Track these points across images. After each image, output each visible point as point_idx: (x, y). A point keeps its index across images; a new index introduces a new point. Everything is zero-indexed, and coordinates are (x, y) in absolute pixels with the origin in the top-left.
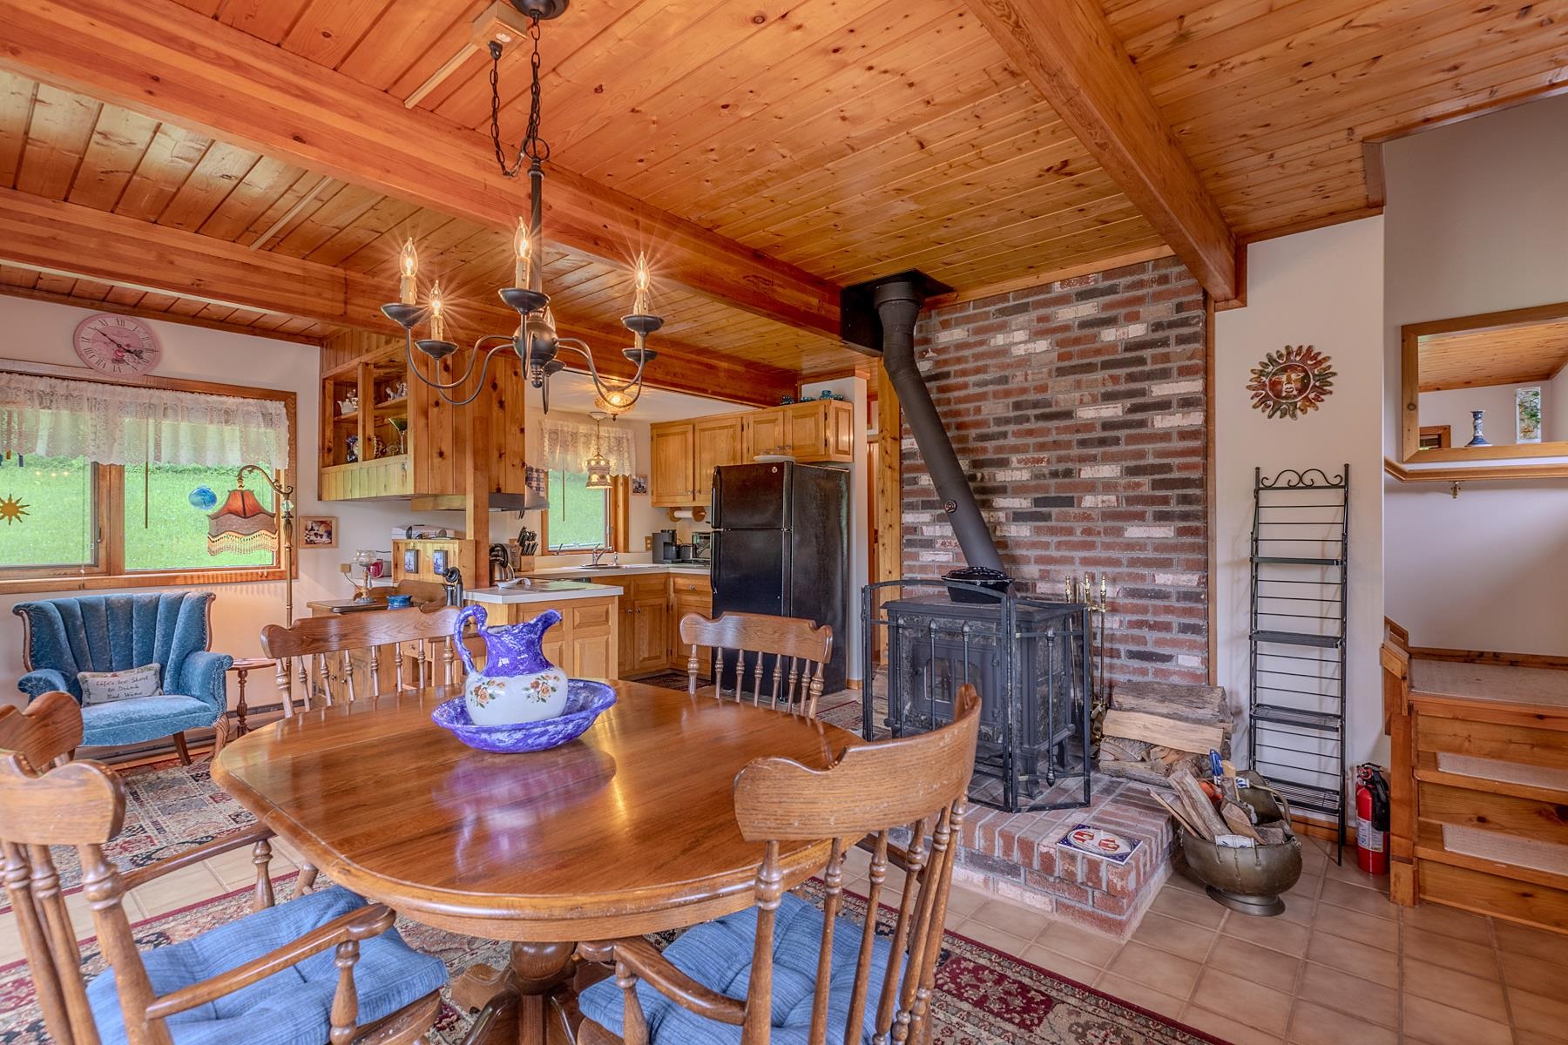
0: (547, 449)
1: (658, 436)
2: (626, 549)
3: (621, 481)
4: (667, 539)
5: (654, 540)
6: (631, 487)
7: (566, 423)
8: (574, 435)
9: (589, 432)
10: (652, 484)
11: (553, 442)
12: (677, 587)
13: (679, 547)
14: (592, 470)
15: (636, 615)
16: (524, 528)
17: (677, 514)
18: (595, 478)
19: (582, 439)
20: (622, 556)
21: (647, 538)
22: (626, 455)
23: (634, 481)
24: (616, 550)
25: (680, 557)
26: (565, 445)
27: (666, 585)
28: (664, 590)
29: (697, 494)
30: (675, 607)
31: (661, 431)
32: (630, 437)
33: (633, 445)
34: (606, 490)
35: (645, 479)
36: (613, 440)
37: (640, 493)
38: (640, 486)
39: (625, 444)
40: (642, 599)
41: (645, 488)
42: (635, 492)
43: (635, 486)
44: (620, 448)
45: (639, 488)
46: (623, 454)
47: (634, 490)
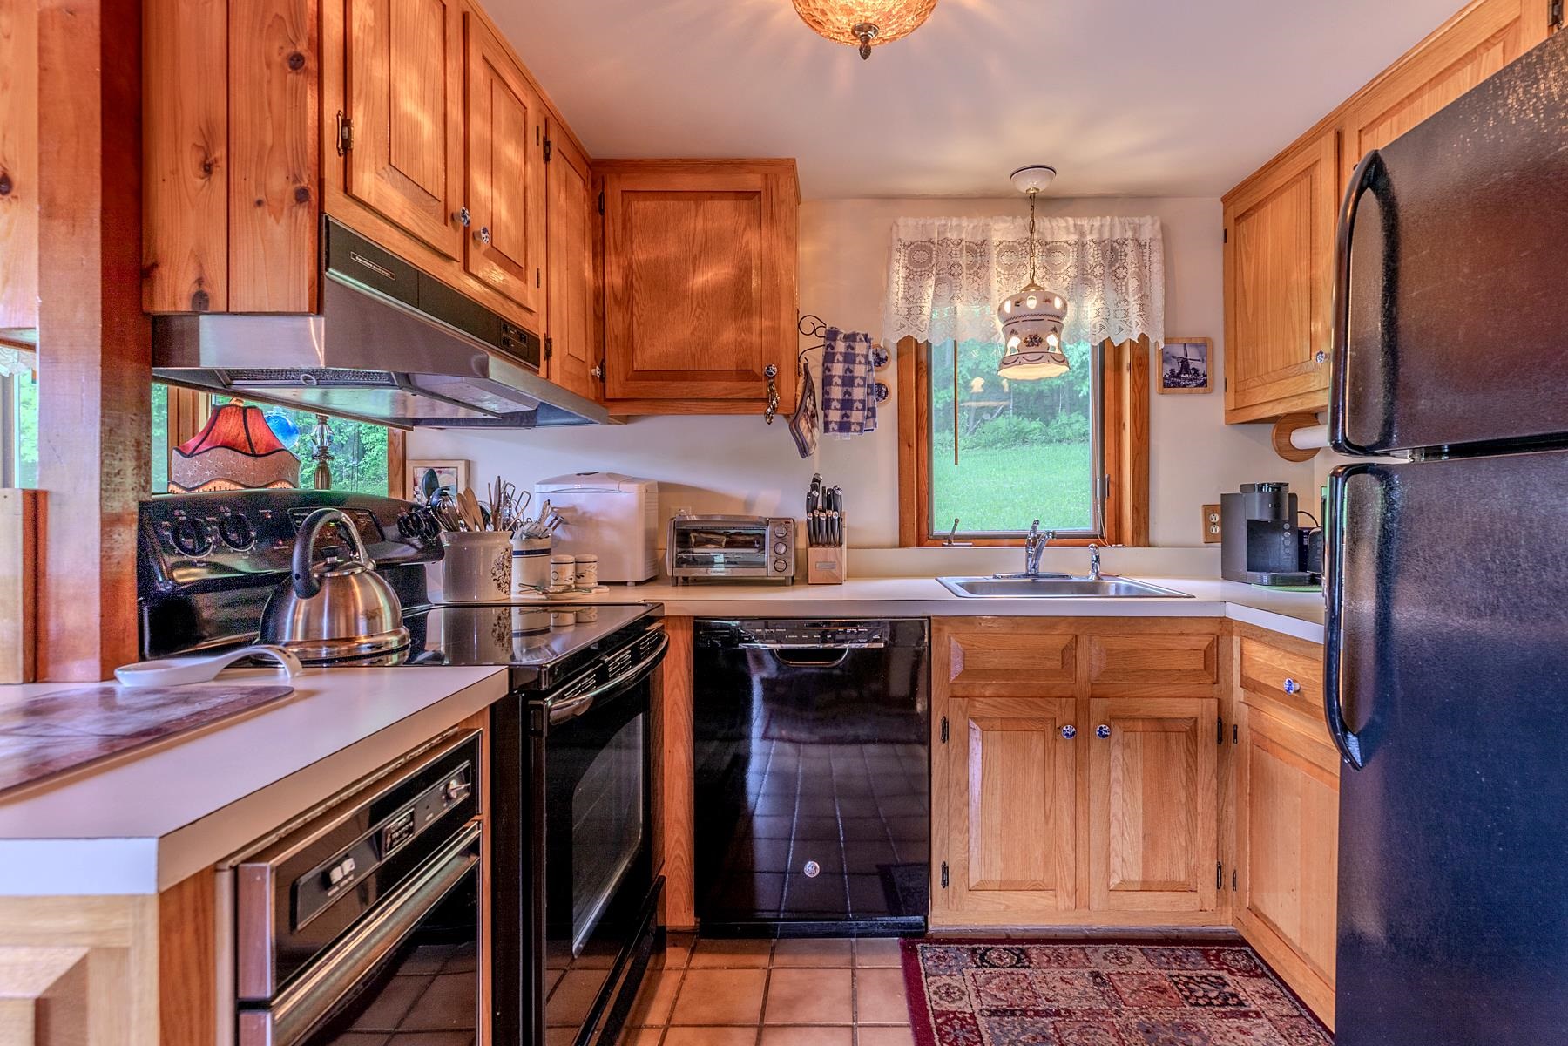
0: (899, 287)
1: (1241, 218)
2: (1142, 536)
3: (1122, 356)
4: (1259, 510)
5: (1225, 515)
6: (1158, 372)
7: (955, 221)
8: (978, 250)
10: (1229, 361)
11: (916, 272)
12: (1247, 669)
16: (816, 480)
17: (1301, 437)
18: (1014, 345)
20: (1124, 555)
21: (1208, 508)
22: (1133, 285)
23: (1169, 356)
26: (947, 277)
27: (1213, 655)
28: (1212, 661)
30: (1249, 737)
31: (1242, 206)
32: (1146, 236)
33: (1155, 256)
35: (1203, 348)
36: (1092, 250)
37: (1184, 386)
38: (1185, 368)
39: (1131, 257)
40: (1121, 697)
41: (1201, 372)
42: (1166, 385)
43: (1168, 368)
44: (1117, 265)
45: (1180, 373)
46: (1127, 283)
47: (1164, 379)
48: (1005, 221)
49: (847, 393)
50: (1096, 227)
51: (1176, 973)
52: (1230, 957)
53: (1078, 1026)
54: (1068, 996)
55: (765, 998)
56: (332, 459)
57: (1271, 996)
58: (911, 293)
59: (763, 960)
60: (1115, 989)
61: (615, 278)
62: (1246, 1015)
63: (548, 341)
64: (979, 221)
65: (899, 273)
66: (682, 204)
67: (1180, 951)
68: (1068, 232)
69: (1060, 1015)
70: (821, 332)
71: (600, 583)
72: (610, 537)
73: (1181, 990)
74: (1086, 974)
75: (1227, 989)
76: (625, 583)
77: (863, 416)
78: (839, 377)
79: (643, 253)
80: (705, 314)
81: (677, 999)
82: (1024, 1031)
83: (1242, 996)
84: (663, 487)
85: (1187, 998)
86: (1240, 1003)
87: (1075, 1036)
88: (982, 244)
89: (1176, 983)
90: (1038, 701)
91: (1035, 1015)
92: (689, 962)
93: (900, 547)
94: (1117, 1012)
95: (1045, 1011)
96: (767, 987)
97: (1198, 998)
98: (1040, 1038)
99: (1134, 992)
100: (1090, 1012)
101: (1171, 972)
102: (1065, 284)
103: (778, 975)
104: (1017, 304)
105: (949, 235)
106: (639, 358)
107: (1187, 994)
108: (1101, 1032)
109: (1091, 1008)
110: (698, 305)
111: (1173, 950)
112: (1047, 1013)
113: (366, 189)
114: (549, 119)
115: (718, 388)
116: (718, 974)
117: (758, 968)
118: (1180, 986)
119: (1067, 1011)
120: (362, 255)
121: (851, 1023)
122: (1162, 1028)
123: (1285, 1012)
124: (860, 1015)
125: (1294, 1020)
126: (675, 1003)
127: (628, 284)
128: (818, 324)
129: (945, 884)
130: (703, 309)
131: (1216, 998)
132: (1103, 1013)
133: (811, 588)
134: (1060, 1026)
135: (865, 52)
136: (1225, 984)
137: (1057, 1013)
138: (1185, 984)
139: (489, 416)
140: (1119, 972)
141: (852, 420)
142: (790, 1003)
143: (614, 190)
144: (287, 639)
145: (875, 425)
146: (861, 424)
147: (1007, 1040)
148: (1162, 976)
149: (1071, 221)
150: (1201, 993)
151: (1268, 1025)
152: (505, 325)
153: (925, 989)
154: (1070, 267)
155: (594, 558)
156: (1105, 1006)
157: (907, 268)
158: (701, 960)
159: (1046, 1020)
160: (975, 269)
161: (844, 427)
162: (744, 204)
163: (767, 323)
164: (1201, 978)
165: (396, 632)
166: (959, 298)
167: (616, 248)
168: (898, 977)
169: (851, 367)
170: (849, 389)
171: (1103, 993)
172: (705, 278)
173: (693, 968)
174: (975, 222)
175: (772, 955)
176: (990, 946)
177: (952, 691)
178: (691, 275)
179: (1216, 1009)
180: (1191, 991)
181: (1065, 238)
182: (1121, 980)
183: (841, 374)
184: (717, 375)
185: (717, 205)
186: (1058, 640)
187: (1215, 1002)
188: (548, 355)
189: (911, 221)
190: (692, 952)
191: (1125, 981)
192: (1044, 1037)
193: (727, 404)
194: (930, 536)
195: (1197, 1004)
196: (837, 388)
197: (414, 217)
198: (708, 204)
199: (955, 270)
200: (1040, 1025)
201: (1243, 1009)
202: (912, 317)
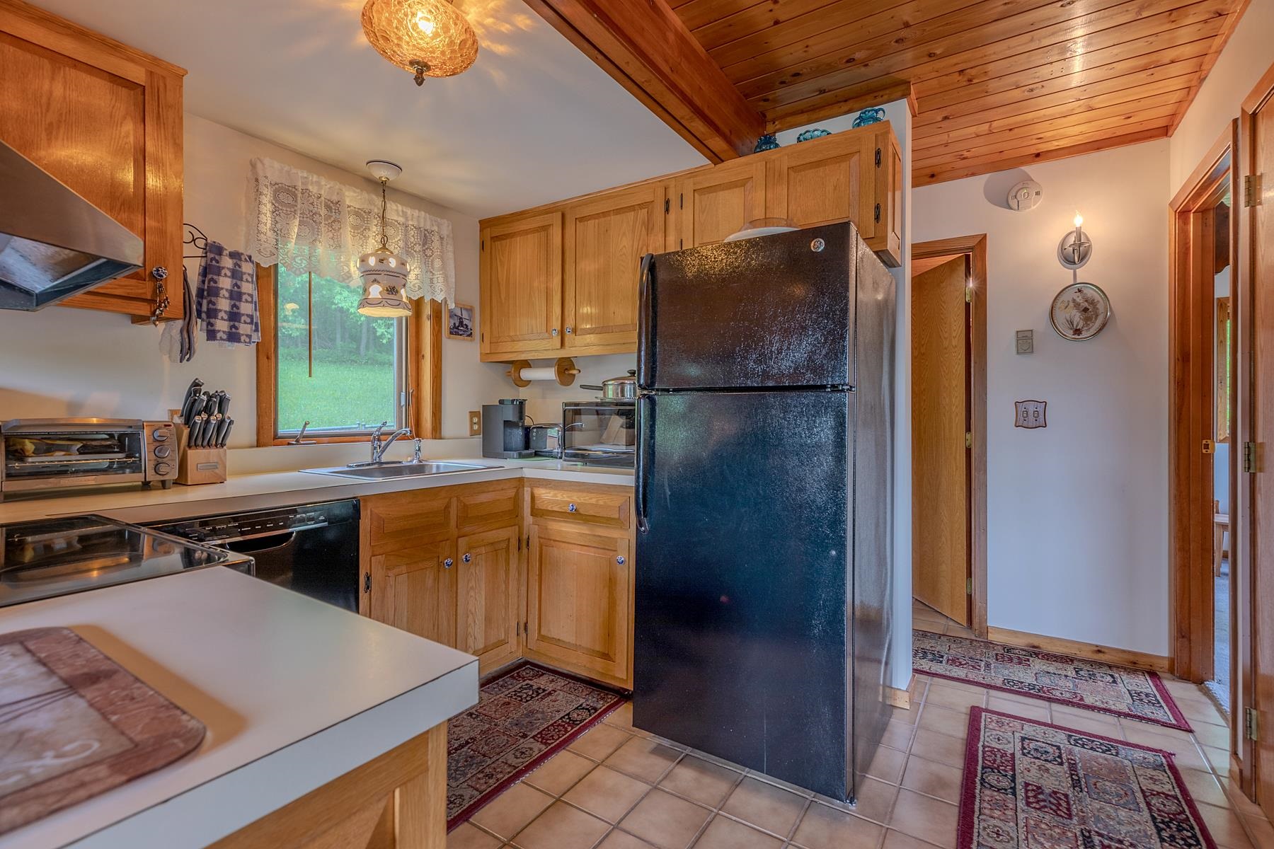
0: (267, 219)
1: (495, 239)
2: (437, 433)
3: (427, 310)
4: (510, 415)
5: (485, 418)
6: (446, 323)
7: (315, 178)
8: (334, 207)
9: (366, 207)
10: (482, 322)
11: (282, 210)
12: (539, 505)
13: (527, 431)
14: (370, 275)
15: (461, 567)
16: (196, 384)
17: (526, 374)
18: (376, 291)
19: (351, 220)
20: (428, 445)
21: (473, 414)
22: (438, 263)
23: (452, 315)
24: (418, 435)
25: (529, 446)
26: (309, 222)
27: (517, 500)
28: (513, 514)
29: (568, 336)
30: (535, 542)
31: (498, 231)
32: (445, 232)
33: (450, 248)
34: (400, 319)
35: (470, 312)
36: (412, 232)
37: (461, 335)
38: (461, 323)
39: (436, 244)
40: (473, 534)
41: (469, 327)
42: (451, 333)
43: (452, 322)
44: (426, 247)
45: (459, 326)
46: (432, 261)
47: (450, 328)
48: (355, 192)
49: (234, 306)
50: (417, 217)
51: (507, 692)
52: (524, 673)
53: (483, 742)
54: (465, 732)
57: (553, 681)
58: (279, 226)
60: (486, 716)
62: (550, 694)
64: (335, 185)
65: (266, 206)
67: (500, 681)
68: (398, 215)
69: (469, 743)
70: (201, 243)
73: (516, 699)
74: (465, 717)
75: (534, 687)
77: (254, 331)
78: (227, 290)
82: (458, 762)
83: (542, 687)
85: (521, 700)
86: (544, 690)
87: (486, 747)
88: (337, 203)
89: (511, 697)
91: (456, 751)
93: (257, 446)
94: (495, 725)
95: (460, 745)
97: (525, 698)
98: (469, 759)
99: (495, 712)
100: (483, 732)
101: (505, 693)
104: (381, 261)
105: (310, 188)
107: (520, 699)
108: (496, 737)
109: (482, 731)
111: (497, 683)
112: (462, 746)
118: (514, 697)
119: (471, 739)
122: (521, 719)
123: (563, 684)
125: (568, 685)
128: (197, 235)
131: (533, 694)
132: (489, 729)
134: (474, 747)
136: (532, 686)
137: (467, 743)
138: (515, 695)
140: (481, 707)
141: (241, 332)
146: (251, 338)
147: (453, 771)
148: (502, 697)
149: (400, 208)
150: (525, 696)
151: (561, 693)
154: (400, 239)
156: (487, 726)
157: (274, 204)
159: (465, 749)
160: (331, 221)
161: (233, 337)
163: (151, 223)
164: (520, 688)
166: (320, 242)
169: (239, 283)
170: (237, 303)
171: (481, 720)
174: (332, 184)
177: (373, 551)
179: (536, 698)
180: (521, 697)
181: (396, 218)
182: (485, 710)
183: (229, 288)
187: (533, 695)
189: (276, 165)
191: (487, 709)
192: (470, 757)
194: (274, 436)
195: (527, 701)
196: (224, 300)
199: (316, 218)
200: (463, 753)
201: (547, 692)
202: (281, 247)
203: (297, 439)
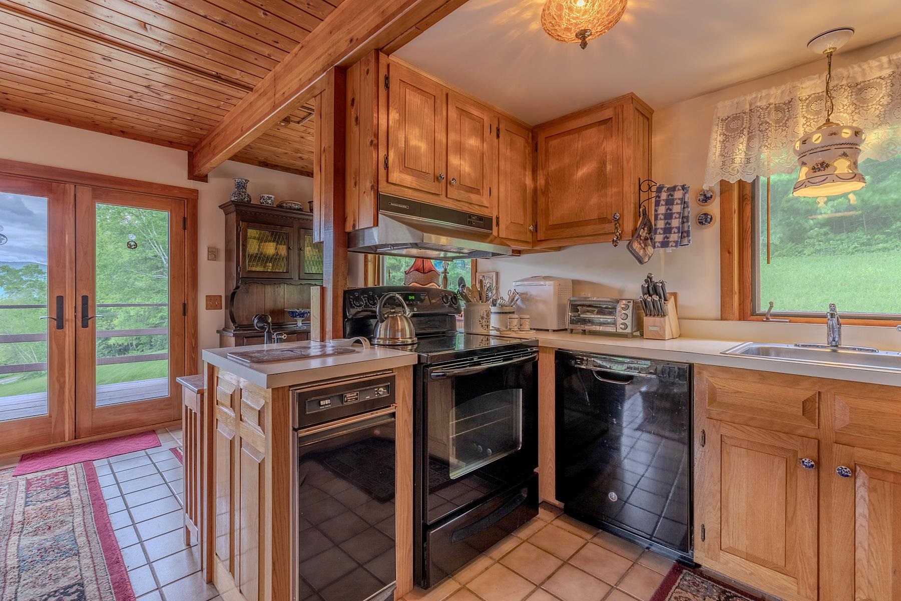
0: (716, 149)
11: (731, 135)
26: (758, 134)
49: (667, 223)
55: (577, 552)
56: (448, 273)
58: (726, 151)
59: (588, 536)
61: (541, 181)
63: (498, 218)
64: (787, 87)
65: (716, 140)
66: (571, 136)
68: (882, 69)
70: (654, 189)
71: (531, 329)
72: (541, 307)
76: (548, 330)
77: (678, 237)
79: (553, 167)
80: (582, 191)
81: (536, 533)
84: (575, 283)
88: (790, 102)
90: (780, 434)
92: (552, 521)
93: (721, 320)
96: (581, 548)
102: (877, 112)
103: (590, 545)
104: (804, 142)
105: (759, 104)
106: (551, 218)
110: (579, 187)
113: (395, 179)
114: (500, 117)
115: (588, 229)
116: (562, 532)
117: (583, 538)
120: (393, 203)
121: (613, 585)
124: (621, 585)
126: (535, 534)
127: (547, 183)
128: (652, 184)
129: (704, 539)
130: (581, 189)
133: (646, 341)
135: (584, 45)
139: (461, 255)
141: (670, 240)
142: (587, 560)
143: (541, 140)
144: (378, 337)
145: (689, 241)
146: (676, 242)
149: (884, 59)
152: (470, 216)
153: (670, 593)
154: (883, 97)
155: (528, 317)
157: (724, 134)
158: (559, 523)
160: (784, 122)
161: (665, 244)
162: (603, 127)
163: (615, 190)
165: (410, 338)
166: (766, 146)
167: (542, 167)
168: (659, 580)
169: (671, 207)
170: (669, 221)
172: (582, 172)
173: (552, 524)
174: (783, 87)
175: (595, 536)
176: (739, 595)
177: (709, 414)
178: (576, 172)
181: (878, 74)
183: (665, 212)
184: (587, 223)
185: (589, 131)
186: (803, 393)
188: (498, 224)
189: (727, 103)
190: (557, 518)
193: (595, 237)
194: (753, 313)
197: (417, 183)
198: (584, 133)
199: (764, 127)
202: (726, 167)
203: (765, 317)
